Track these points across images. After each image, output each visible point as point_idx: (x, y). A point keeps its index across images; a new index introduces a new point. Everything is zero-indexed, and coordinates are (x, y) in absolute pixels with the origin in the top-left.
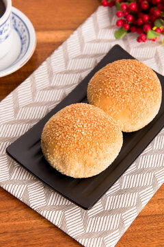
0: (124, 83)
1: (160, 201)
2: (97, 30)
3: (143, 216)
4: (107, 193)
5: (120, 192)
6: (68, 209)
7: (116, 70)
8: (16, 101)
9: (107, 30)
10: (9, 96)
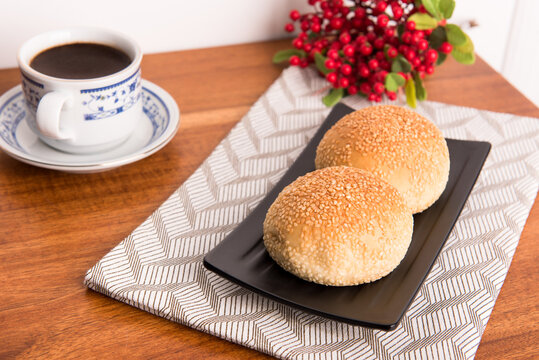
0: (386, 130)
1: (509, 315)
2: (291, 99)
3: (492, 342)
4: (408, 314)
5: (432, 309)
6: (347, 348)
7: (366, 117)
8: (187, 204)
9: (308, 98)
10: (173, 196)
